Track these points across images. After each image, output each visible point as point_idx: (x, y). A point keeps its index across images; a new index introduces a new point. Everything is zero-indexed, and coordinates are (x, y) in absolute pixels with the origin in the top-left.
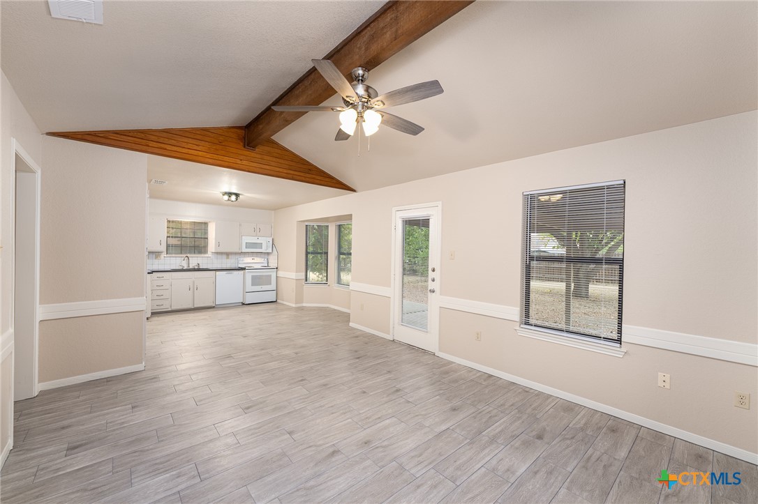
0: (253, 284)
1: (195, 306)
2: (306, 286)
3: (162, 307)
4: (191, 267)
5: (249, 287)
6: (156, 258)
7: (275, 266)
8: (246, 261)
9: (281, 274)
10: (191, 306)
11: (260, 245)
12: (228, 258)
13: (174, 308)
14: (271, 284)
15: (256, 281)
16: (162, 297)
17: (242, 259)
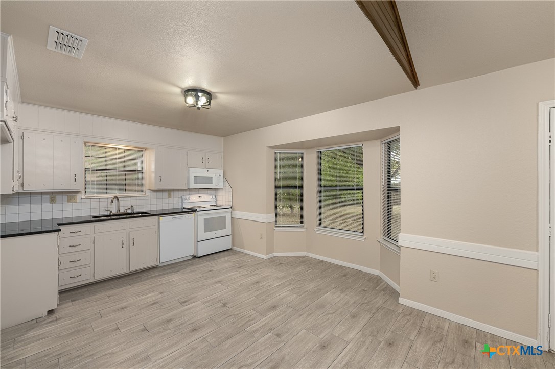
0: (207, 230)
1: (132, 270)
2: (277, 230)
3: (79, 279)
4: (122, 211)
5: (202, 235)
6: (69, 200)
7: (229, 204)
8: (193, 200)
9: (238, 214)
10: (125, 271)
11: (209, 180)
12: (169, 196)
13: (99, 277)
14: (225, 228)
15: (209, 225)
16: (79, 263)
17: (187, 197)
